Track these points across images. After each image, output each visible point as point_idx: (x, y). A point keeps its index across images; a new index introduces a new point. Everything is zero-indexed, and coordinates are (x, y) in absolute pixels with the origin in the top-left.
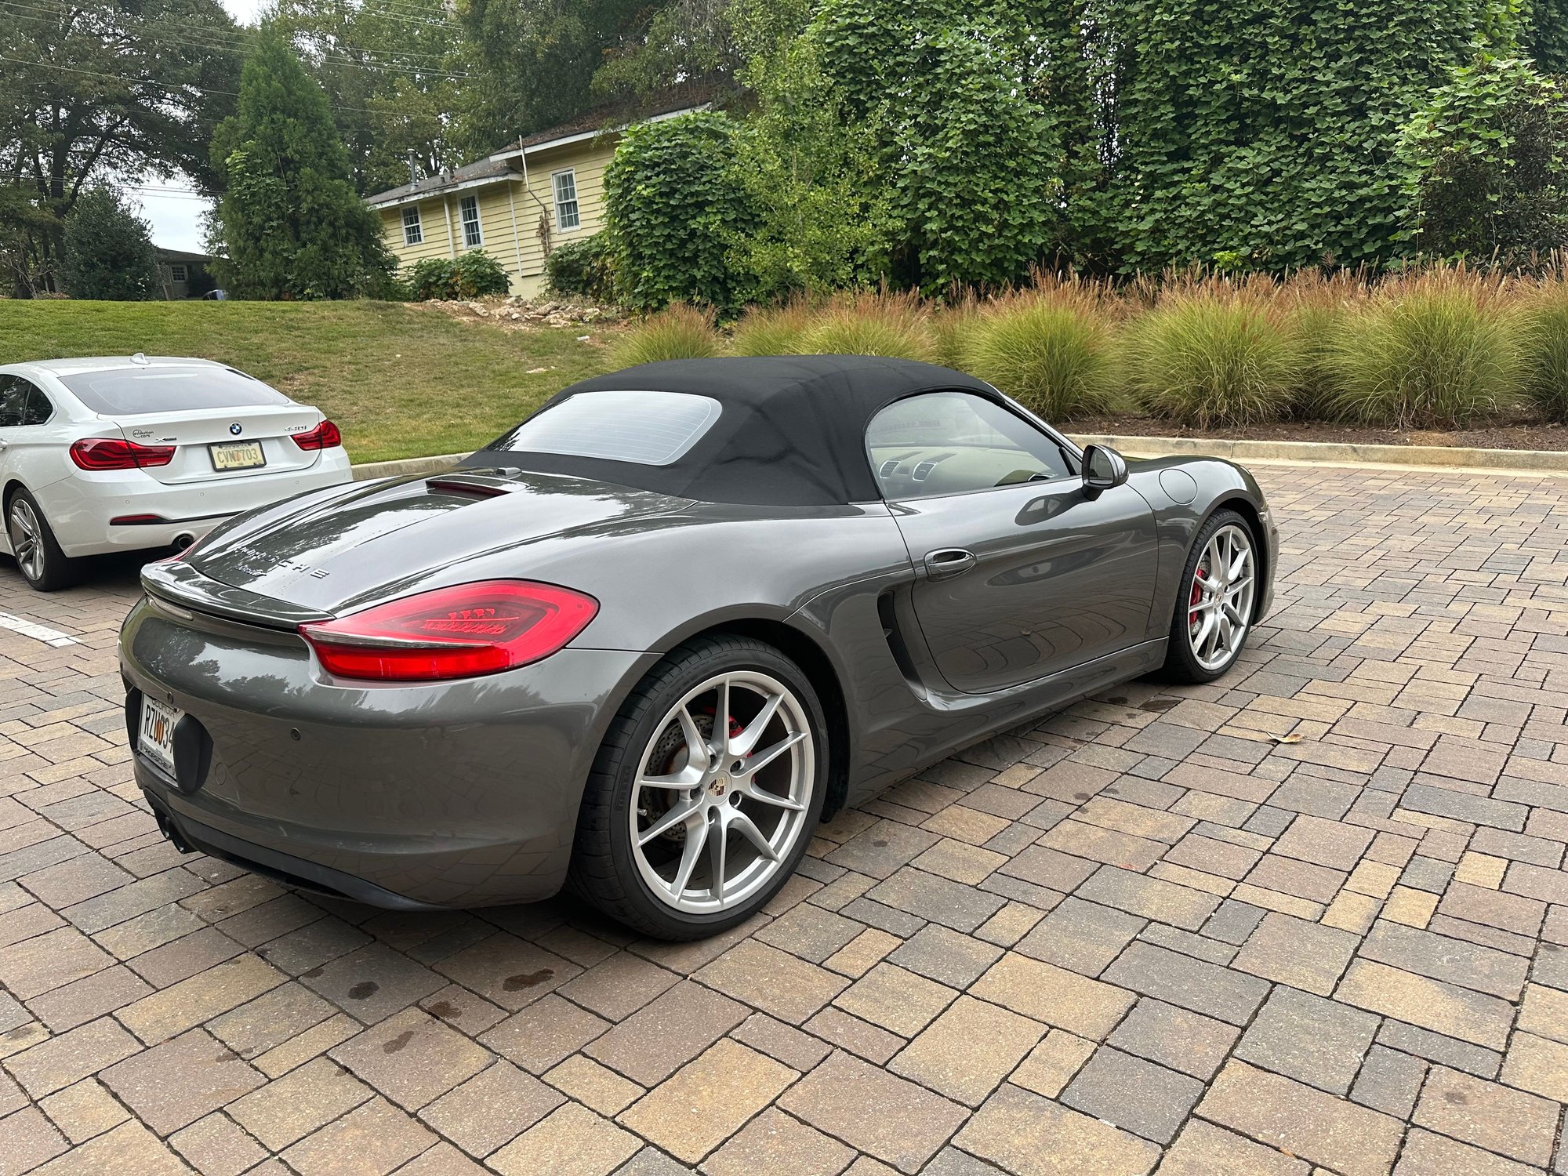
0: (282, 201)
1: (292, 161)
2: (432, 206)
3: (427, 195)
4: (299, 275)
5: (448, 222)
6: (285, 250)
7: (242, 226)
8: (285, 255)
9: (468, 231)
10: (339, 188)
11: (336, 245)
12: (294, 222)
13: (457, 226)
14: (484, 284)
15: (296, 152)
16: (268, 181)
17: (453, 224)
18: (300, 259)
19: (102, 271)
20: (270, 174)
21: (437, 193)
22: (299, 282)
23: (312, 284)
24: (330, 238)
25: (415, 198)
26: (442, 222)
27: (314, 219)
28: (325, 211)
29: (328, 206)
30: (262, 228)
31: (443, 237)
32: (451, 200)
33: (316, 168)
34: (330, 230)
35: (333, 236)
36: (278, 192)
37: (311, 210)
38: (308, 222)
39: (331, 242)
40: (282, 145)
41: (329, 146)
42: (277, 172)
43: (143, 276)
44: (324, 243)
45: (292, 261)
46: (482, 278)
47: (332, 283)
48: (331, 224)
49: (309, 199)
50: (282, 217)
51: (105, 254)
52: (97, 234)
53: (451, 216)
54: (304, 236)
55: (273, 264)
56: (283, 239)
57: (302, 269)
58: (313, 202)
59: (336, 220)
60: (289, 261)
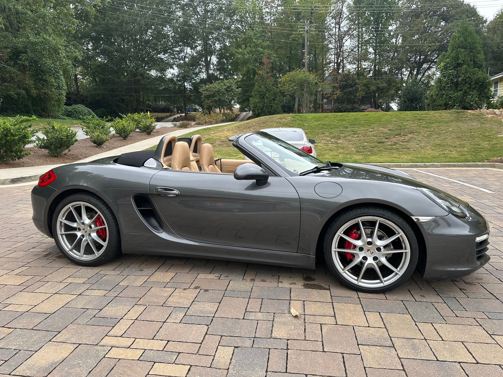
0: (454, 77)
1: (460, 64)
4: (453, 102)
7: (438, 87)
8: (450, 95)
10: (475, 71)
11: (470, 91)
12: (457, 84)
15: (462, 60)
16: (450, 71)
18: (455, 97)
19: (408, 103)
20: (451, 69)
22: (453, 104)
23: (457, 105)
24: (468, 88)
27: (464, 83)
28: (468, 80)
29: (469, 78)
30: (445, 87)
33: (468, 65)
34: (469, 86)
35: (470, 87)
36: (452, 75)
37: (463, 80)
38: (461, 84)
39: (468, 90)
40: (458, 58)
41: (477, 57)
42: (454, 68)
43: (419, 104)
44: (465, 90)
45: (452, 97)
47: (465, 104)
48: (470, 84)
49: (463, 76)
50: (453, 83)
51: (410, 98)
52: (409, 93)
54: (459, 89)
55: (445, 99)
56: (451, 90)
57: (454, 100)
58: (464, 77)
59: (472, 82)
60: (451, 97)
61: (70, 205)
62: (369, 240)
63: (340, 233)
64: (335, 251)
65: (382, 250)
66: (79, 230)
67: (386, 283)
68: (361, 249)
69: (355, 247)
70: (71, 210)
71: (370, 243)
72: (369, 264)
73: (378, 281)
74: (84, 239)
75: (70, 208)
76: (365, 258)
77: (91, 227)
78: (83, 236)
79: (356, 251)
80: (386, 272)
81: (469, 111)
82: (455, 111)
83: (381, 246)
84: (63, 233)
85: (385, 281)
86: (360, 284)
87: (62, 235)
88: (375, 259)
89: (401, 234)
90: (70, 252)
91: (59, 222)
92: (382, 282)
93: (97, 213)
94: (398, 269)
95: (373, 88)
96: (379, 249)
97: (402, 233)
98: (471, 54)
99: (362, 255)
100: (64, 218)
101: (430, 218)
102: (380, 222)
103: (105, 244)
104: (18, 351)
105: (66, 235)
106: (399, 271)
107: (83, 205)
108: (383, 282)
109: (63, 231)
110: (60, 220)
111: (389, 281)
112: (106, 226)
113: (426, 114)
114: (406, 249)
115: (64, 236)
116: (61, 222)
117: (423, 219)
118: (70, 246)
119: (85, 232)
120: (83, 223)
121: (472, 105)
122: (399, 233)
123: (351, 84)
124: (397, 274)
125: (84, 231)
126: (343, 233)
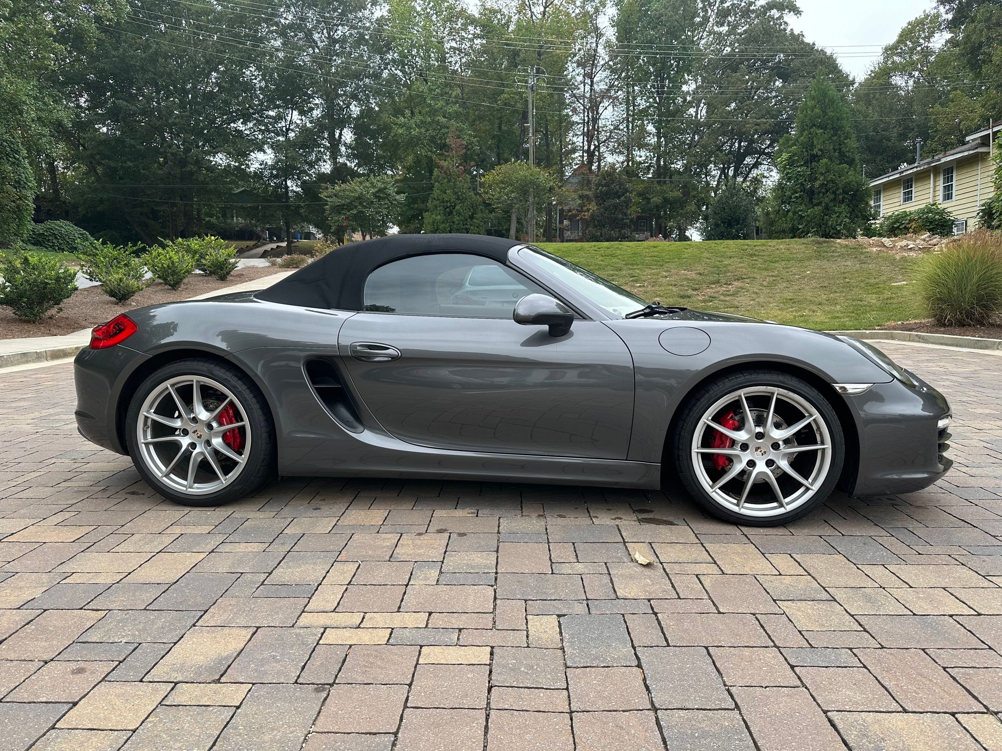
0: (805, 181)
1: (817, 156)
2: (922, 176)
3: (919, 169)
4: (806, 225)
5: (932, 186)
6: (800, 211)
7: (779, 198)
8: (800, 213)
9: (944, 191)
10: (843, 169)
11: (835, 206)
12: (811, 193)
13: (937, 188)
14: (931, 227)
15: (819, 150)
16: (799, 170)
17: (935, 187)
18: (808, 216)
19: (722, 228)
20: (801, 165)
21: (926, 167)
22: (805, 230)
23: (813, 230)
24: (831, 201)
25: (911, 171)
26: (927, 187)
27: (823, 190)
28: (830, 185)
29: (832, 181)
30: (791, 198)
31: (926, 196)
32: (936, 170)
33: (830, 159)
34: (832, 197)
35: (835, 199)
36: (803, 176)
37: (822, 185)
38: (819, 192)
39: (831, 204)
40: (812, 146)
41: (845, 144)
42: (806, 164)
43: (743, 230)
44: (827, 204)
45: (804, 217)
46: (931, 223)
47: (827, 229)
48: (834, 193)
49: (822, 177)
50: (804, 191)
51: (726, 219)
52: (724, 208)
53: (935, 182)
54: (815, 201)
55: (792, 219)
56: (801, 204)
57: (809, 222)
58: (824, 180)
59: (837, 189)
60: (801, 217)
61: (167, 384)
62: (759, 429)
63: (706, 419)
64: (698, 453)
65: (781, 447)
66: (185, 433)
67: (790, 508)
68: (745, 447)
69: (733, 443)
70: (170, 393)
71: (760, 436)
72: (758, 474)
73: (775, 504)
74: (195, 452)
75: (167, 388)
76: (751, 463)
77: (210, 427)
78: (193, 445)
79: (736, 451)
80: (789, 485)
81: (839, 241)
82: (813, 241)
83: (779, 440)
84: (150, 440)
85: (788, 504)
86: (744, 512)
87: (147, 444)
88: (770, 463)
89: (814, 416)
90: (164, 478)
91: (143, 417)
92: (781, 506)
93: (227, 397)
94: (810, 480)
95: (655, 199)
96: (775, 446)
97: (817, 415)
98: (835, 138)
99: (746, 457)
100: (152, 411)
101: (865, 386)
102: (779, 397)
103: (242, 460)
104: (136, 645)
105: (157, 446)
106: (812, 484)
107: (198, 382)
108: (785, 505)
109: (149, 437)
110: (145, 413)
111: (795, 502)
112: (246, 422)
113: (763, 245)
114: (823, 443)
115: (151, 448)
116: (146, 418)
117: (851, 388)
118: (163, 468)
119: (198, 437)
120: (195, 420)
121: (839, 231)
122: (811, 415)
123: (617, 192)
124: (808, 489)
125: (195, 436)
126: (712, 419)
